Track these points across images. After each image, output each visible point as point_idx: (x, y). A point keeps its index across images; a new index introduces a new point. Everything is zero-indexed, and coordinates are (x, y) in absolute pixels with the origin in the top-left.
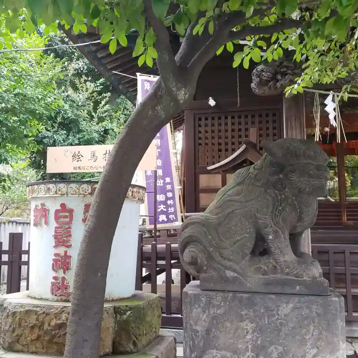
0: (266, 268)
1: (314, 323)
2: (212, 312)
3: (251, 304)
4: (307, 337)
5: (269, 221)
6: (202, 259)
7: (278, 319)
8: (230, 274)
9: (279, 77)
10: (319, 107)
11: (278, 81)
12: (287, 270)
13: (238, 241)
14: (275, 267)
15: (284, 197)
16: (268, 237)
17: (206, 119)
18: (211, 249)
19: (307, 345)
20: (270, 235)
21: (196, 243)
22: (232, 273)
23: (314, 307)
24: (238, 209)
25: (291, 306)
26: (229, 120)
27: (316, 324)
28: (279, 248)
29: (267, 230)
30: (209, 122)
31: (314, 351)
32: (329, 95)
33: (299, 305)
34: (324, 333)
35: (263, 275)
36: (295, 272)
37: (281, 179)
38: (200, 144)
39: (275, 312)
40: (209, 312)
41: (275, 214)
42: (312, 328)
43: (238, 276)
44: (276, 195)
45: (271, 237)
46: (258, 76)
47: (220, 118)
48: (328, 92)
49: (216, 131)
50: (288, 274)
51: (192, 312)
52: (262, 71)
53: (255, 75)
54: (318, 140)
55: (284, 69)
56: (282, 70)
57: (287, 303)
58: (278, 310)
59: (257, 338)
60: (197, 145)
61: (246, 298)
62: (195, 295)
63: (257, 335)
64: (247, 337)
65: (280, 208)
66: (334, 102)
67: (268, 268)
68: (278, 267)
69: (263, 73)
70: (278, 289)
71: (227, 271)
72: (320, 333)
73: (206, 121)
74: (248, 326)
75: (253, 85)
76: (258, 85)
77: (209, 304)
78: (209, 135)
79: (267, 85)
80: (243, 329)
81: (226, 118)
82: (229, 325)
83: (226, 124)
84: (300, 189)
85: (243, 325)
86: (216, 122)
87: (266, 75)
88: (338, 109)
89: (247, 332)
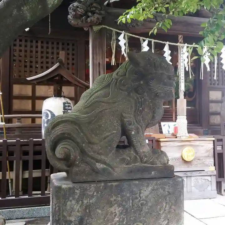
0: (129, 158)
1: (166, 200)
2: (85, 202)
3: (120, 191)
4: (161, 212)
5: (132, 120)
6: (75, 154)
7: (140, 201)
8: (100, 166)
9: (90, 14)
10: (115, 42)
11: (88, 17)
12: (146, 159)
13: (108, 136)
14: (136, 157)
15: (144, 100)
16: (132, 132)
17: (21, 41)
18: (84, 145)
19: (161, 218)
20: (133, 131)
21: (69, 140)
22: (101, 165)
23: (167, 187)
24: (107, 109)
25: (150, 188)
26: (39, 44)
27: (167, 201)
28: (139, 142)
29: (130, 127)
30: (23, 43)
31: (166, 222)
32: (121, 33)
33: (155, 187)
34: (173, 207)
35: (127, 164)
36: (151, 160)
37: (142, 85)
38: (14, 60)
39: (138, 195)
40: (83, 203)
41: (137, 113)
42: (165, 204)
43: (107, 167)
44: (138, 98)
45: (133, 133)
46: (74, 11)
47: (32, 42)
48: (121, 32)
49: (28, 51)
50: (145, 163)
51: (66, 205)
52: (78, 7)
53: (72, 9)
54: (113, 64)
55: (94, 9)
56: (92, 9)
57: (148, 186)
58: (140, 193)
59: (124, 219)
60: (12, 60)
61: (116, 186)
62: (70, 189)
63: (124, 217)
64: (115, 220)
65: (141, 109)
66: (125, 39)
67: (130, 158)
68: (138, 157)
69: (79, 9)
70: (138, 176)
71: (97, 164)
72: (170, 207)
73: (20, 42)
74: (116, 209)
75: (69, 17)
76: (73, 17)
77: (83, 195)
78: (22, 54)
79: (80, 18)
80: (112, 213)
81: (37, 42)
82: (100, 211)
83: (37, 47)
84: (157, 93)
85: (112, 209)
86: (29, 44)
87: (80, 11)
88: (127, 45)
89: (115, 215)
